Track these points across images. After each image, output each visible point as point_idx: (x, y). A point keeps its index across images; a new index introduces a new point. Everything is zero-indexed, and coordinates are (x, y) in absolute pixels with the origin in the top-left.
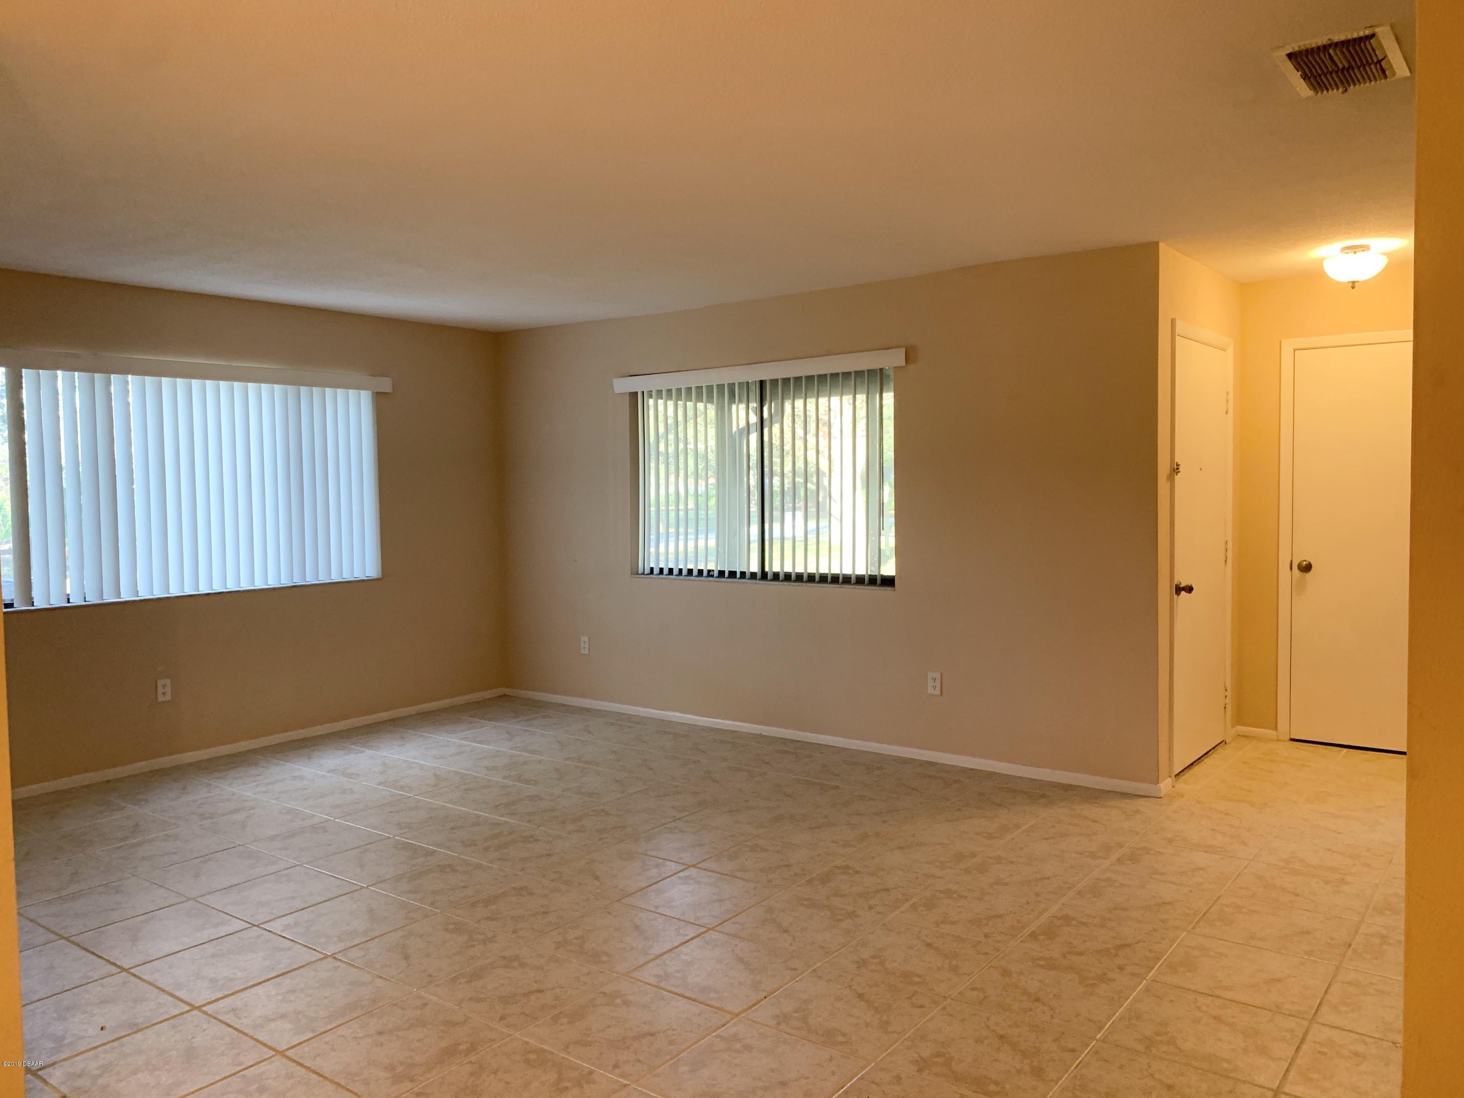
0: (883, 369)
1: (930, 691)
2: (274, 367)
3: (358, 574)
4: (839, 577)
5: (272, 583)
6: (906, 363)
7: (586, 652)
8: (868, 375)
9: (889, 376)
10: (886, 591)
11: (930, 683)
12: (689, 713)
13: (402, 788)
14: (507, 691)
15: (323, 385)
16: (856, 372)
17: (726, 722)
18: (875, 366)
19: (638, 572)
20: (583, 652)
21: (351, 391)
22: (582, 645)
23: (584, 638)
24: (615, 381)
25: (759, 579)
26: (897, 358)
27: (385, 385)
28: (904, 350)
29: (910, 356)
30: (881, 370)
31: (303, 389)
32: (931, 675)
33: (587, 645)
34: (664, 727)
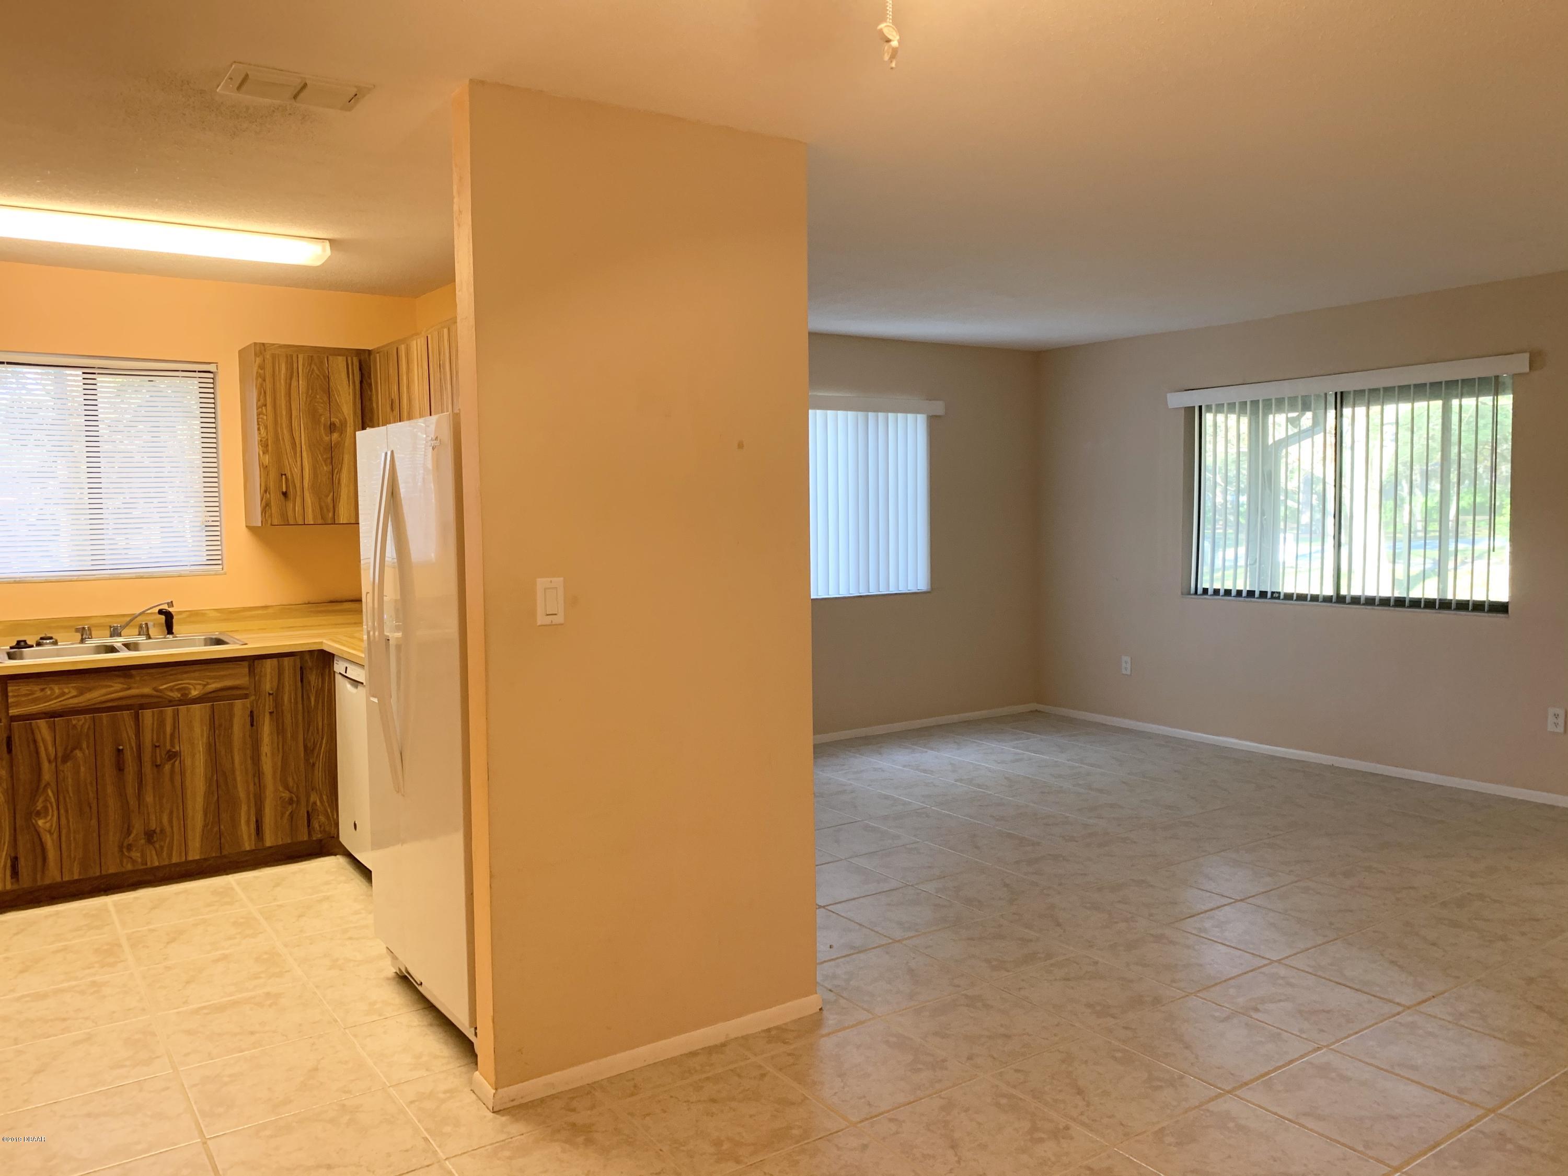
0: (1498, 376)
1: (1551, 728)
2: (847, 395)
3: (911, 588)
4: (1421, 602)
5: (843, 593)
6: (1530, 369)
7: (1128, 672)
8: (1479, 382)
9: (1504, 383)
10: (1498, 618)
11: (1551, 719)
12: (1246, 739)
13: (979, 786)
14: (1040, 707)
15: (887, 410)
16: (1463, 380)
17: (1291, 751)
18: (1489, 373)
19: (1190, 592)
20: (1124, 672)
21: (909, 415)
22: (1124, 665)
23: (1126, 659)
24: (1169, 395)
25: (1335, 602)
26: (1521, 363)
27: (939, 408)
28: (1527, 355)
29: (1536, 359)
30: (1497, 377)
31: (871, 415)
32: (1551, 711)
33: (1129, 666)
34: (1222, 753)
